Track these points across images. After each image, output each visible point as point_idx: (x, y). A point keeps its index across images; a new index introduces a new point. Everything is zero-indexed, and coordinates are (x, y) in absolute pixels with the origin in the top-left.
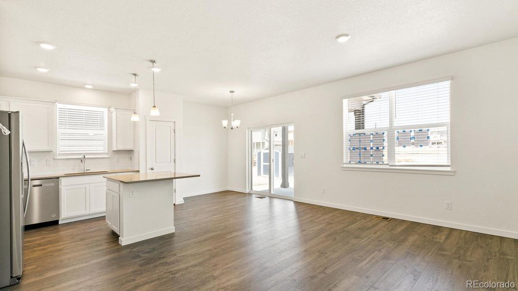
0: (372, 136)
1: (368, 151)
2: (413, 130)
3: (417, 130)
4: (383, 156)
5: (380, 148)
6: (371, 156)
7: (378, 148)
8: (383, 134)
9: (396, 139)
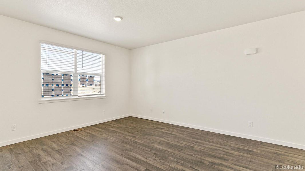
0: (63, 77)
1: (60, 87)
2: (87, 76)
3: (89, 76)
4: (71, 90)
5: (68, 85)
6: (63, 90)
7: (67, 85)
8: (71, 76)
9: (79, 80)
